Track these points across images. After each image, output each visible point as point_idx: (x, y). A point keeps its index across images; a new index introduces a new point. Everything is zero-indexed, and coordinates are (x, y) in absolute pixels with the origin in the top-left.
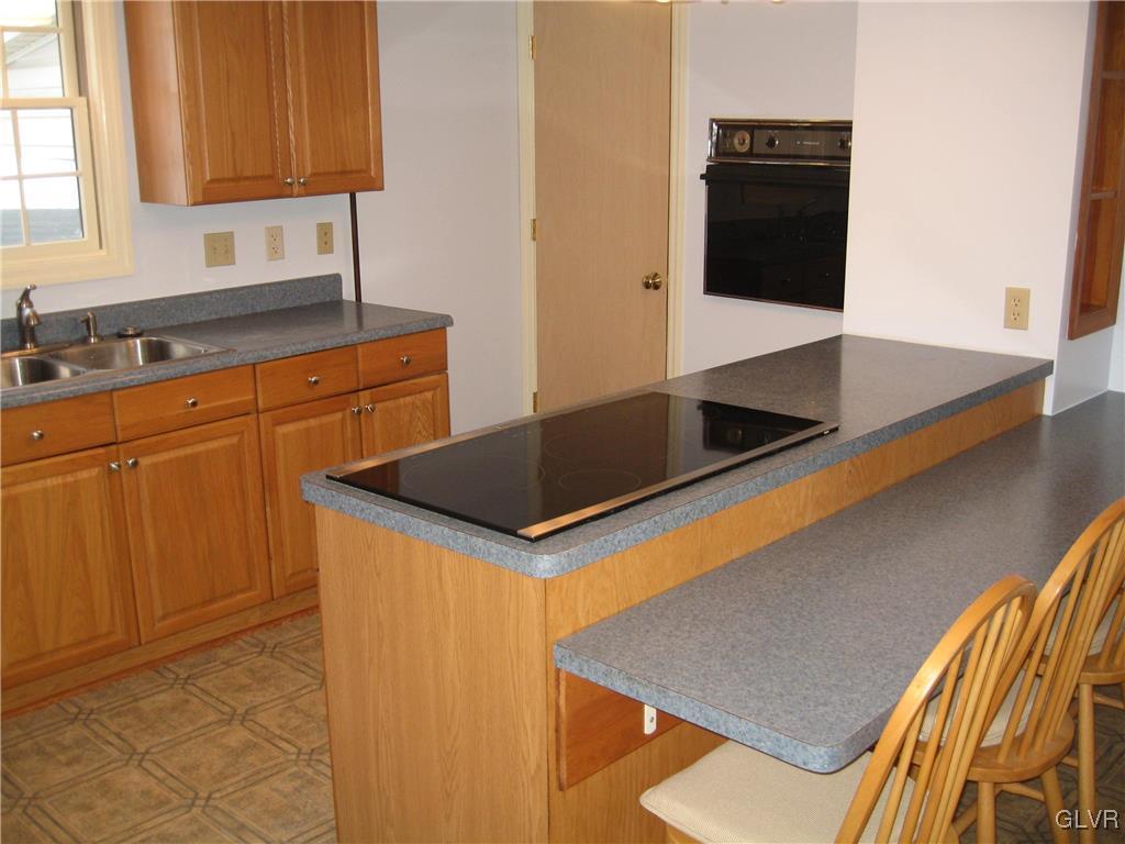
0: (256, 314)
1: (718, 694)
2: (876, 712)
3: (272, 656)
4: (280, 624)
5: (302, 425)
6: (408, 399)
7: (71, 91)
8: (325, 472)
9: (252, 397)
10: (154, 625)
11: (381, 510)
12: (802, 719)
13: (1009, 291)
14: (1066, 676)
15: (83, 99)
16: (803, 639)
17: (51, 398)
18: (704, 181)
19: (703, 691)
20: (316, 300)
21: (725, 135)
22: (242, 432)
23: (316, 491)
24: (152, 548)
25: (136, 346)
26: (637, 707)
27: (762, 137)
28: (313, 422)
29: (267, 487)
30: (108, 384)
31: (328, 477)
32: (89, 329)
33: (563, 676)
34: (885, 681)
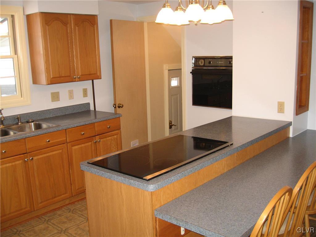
0: (66, 115)
1: (203, 224)
2: (249, 227)
3: (73, 213)
4: (75, 203)
5: (80, 146)
6: (110, 138)
7: (13, 53)
8: (87, 161)
9: (65, 139)
10: (38, 205)
11: (103, 172)
12: (227, 230)
13: (279, 102)
14: (301, 213)
15: (16, 56)
16: (226, 206)
17: (8, 141)
18: (191, 74)
19: (198, 223)
20: (83, 110)
21: (197, 61)
22: (63, 149)
23: (85, 167)
24: (37, 183)
25: (32, 125)
26: (179, 228)
27: (207, 61)
28: (83, 145)
29: (70, 164)
30: (24, 136)
31: (88, 163)
32: (18, 120)
33: (157, 219)
34: (250, 218)
